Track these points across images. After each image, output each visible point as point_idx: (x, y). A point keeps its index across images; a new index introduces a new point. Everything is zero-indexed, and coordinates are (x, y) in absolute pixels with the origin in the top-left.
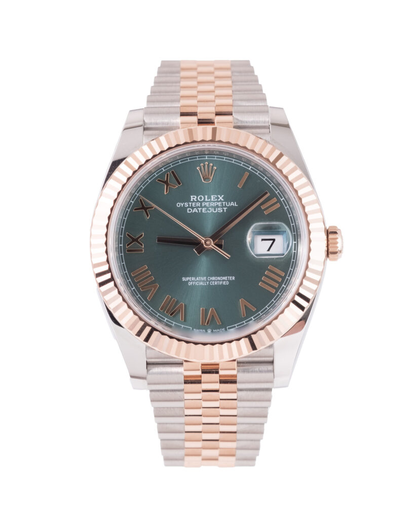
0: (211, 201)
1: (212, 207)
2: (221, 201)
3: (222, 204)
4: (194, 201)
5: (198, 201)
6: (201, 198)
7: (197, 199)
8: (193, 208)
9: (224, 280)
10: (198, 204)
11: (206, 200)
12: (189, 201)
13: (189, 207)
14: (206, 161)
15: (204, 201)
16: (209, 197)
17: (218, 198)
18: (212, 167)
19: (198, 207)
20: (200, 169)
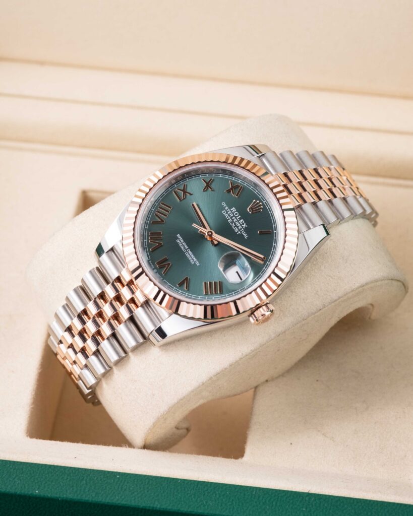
0: (238, 221)
1: (235, 224)
2: (243, 227)
3: (241, 229)
4: (232, 211)
5: (233, 213)
6: (236, 214)
7: (234, 212)
8: (227, 213)
9: (193, 260)
10: (231, 215)
11: (237, 218)
12: (230, 208)
13: (226, 210)
14: (262, 202)
15: (236, 217)
16: (240, 219)
17: (243, 224)
18: (261, 208)
19: (230, 216)
20: (255, 202)
